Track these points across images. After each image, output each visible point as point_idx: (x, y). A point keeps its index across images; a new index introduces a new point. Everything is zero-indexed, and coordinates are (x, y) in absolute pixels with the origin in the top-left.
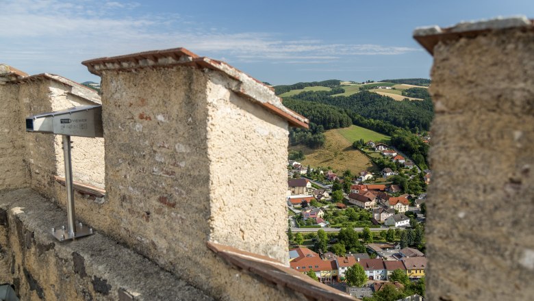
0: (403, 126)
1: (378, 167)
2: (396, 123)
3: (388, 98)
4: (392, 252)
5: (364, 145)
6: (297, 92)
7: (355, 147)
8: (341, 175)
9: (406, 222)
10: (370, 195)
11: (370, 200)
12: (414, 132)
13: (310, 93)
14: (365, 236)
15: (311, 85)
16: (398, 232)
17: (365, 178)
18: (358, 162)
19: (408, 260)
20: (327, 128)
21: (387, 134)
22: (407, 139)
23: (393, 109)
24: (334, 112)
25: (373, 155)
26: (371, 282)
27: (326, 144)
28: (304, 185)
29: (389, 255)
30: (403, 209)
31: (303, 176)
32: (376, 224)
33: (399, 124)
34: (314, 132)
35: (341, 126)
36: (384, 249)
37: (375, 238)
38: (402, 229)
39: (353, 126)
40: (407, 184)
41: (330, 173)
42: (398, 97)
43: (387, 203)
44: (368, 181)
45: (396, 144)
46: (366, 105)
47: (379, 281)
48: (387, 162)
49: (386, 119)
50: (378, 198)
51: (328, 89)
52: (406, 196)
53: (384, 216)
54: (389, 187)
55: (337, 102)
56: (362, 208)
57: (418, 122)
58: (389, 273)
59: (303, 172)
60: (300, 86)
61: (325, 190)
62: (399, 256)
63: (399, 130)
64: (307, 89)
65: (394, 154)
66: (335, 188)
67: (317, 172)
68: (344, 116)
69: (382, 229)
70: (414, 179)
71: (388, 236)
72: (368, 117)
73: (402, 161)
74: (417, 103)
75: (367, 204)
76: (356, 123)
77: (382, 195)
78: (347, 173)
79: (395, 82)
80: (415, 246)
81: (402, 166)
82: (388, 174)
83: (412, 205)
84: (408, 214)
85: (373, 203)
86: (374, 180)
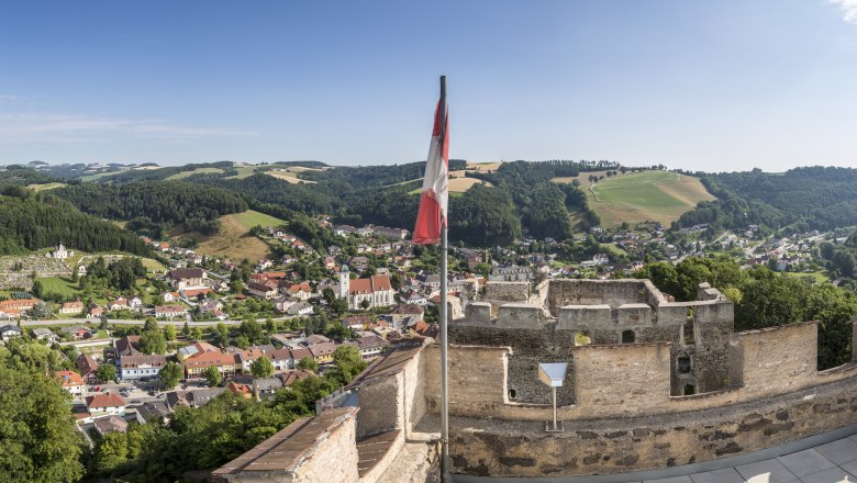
0: (300, 210)
1: (277, 254)
2: (292, 206)
3: (284, 181)
4: (298, 340)
5: (262, 231)
6: (188, 174)
7: (252, 233)
8: (239, 263)
9: (310, 310)
10: (271, 284)
11: (271, 289)
12: (310, 216)
13: (202, 175)
14: (269, 327)
15: (203, 166)
16: (302, 320)
17: (264, 267)
18: (256, 250)
19: (315, 348)
20: (222, 213)
21: (285, 219)
22: (305, 223)
23: (288, 192)
24: (229, 196)
25: (271, 242)
26: (278, 372)
27: (222, 231)
28: (200, 275)
29: (295, 344)
30: (305, 296)
31: (197, 265)
32: (278, 313)
33: (295, 208)
34: (208, 218)
35: (238, 211)
36: (288, 338)
37: (280, 328)
38: (306, 317)
39: (249, 211)
40: (307, 271)
41: (227, 262)
42: (293, 180)
43: (289, 292)
44: (267, 269)
45: (294, 229)
46: (261, 188)
47: (287, 371)
48: (286, 248)
49: (283, 203)
50: (279, 286)
51: (221, 171)
52: (307, 283)
53: (287, 306)
54: (289, 274)
55: (232, 185)
56: (262, 298)
57: (314, 205)
58: (296, 362)
59: (198, 261)
60: (190, 167)
61: (223, 281)
62: (305, 344)
63: (297, 215)
64: (199, 171)
65: (293, 240)
66: (233, 278)
67: (213, 261)
68: (240, 201)
69: (285, 318)
70: (314, 265)
71: (292, 325)
72: (263, 201)
73: (301, 247)
74: (312, 186)
75: (268, 293)
76: (253, 207)
77: (283, 284)
78: (245, 262)
79: (289, 164)
80: (320, 333)
81: (302, 251)
82: (288, 261)
83: (314, 291)
84: (310, 301)
85: (275, 292)
86: (274, 268)
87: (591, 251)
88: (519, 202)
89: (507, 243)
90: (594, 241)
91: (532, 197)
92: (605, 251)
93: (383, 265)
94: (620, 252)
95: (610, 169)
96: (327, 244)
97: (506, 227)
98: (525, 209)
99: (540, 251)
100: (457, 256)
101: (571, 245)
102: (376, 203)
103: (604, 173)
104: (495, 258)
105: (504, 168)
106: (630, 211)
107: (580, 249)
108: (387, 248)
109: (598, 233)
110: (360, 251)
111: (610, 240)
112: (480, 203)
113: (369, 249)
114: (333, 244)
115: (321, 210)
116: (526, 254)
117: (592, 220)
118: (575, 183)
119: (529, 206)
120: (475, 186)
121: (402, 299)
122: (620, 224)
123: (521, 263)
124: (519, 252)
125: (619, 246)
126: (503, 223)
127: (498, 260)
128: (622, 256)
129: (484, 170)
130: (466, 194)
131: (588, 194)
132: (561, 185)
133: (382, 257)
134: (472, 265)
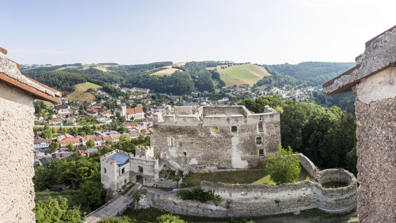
0: (107, 82)
1: (98, 99)
2: (104, 80)
3: (101, 71)
4: (106, 133)
5: (92, 90)
6: (64, 68)
7: (88, 91)
8: (83, 103)
9: (111, 121)
10: (95, 111)
11: (95, 113)
12: (111, 84)
13: (69, 69)
14: (94, 128)
15: (69, 65)
16: (107, 125)
17: (93, 104)
18: (90, 97)
19: (112, 136)
20: (76, 83)
21: (101, 85)
22: (109, 87)
23: (103, 75)
24: (79, 76)
25: (96, 94)
26: (97, 146)
27: (76, 90)
28: (67, 108)
29: (104, 135)
30: (109, 115)
31: (66, 104)
32: (98, 122)
33: (106, 81)
34: (71, 85)
35: (82, 82)
36: (102, 132)
37: (98, 128)
38: (109, 124)
39: (87, 82)
40: (110, 106)
41: (78, 102)
42: (105, 70)
43: (103, 114)
44: (94, 105)
45: (105, 89)
46: (92, 73)
47: (101, 145)
48: (102, 97)
49: (101, 79)
50: (99, 112)
51: (76, 67)
52: (110, 110)
53: (101, 119)
54: (103, 107)
55: (80, 72)
56: (92, 117)
57: (113, 80)
58: (105, 141)
59: (67, 102)
60: (65, 66)
61: (76, 110)
62: (108, 134)
63: (106, 84)
64: (68, 67)
65: (104, 94)
66: (80, 109)
67: (73, 102)
68: (83, 78)
69: (101, 124)
70: (113, 103)
71: (103, 127)
72: (93, 78)
73: (108, 96)
74: (112, 72)
75: (94, 114)
76: (89, 81)
77: (100, 110)
78: (85, 102)
79: (103, 64)
80: (114, 130)
81: (108, 98)
82: (102, 102)
83: (113, 114)
84: (111, 117)
85: (97, 114)
86: (97, 105)
87: (222, 96)
88: (193, 77)
89: (189, 94)
90: (223, 92)
91: (199, 75)
92: (228, 96)
93: (140, 103)
94: (233, 96)
95: (229, 64)
96: (118, 95)
97: (188, 87)
98: (196, 80)
99: (202, 96)
100: (169, 99)
101: (214, 93)
102: (137, 79)
103: (227, 66)
104: (184, 99)
105: (187, 64)
106: (238, 80)
107: (218, 95)
108: (142, 96)
109: (225, 89)
110: (131, 98)
111: (229, 91)
112: (178, 78)
113: (134, 97)
114: (120, 95)
115: (115, 82)
116: (196, 97)
117: (222, 84)
118: (216, 70)
119: (197, 79)
120: (176, 71)
121: (147, 116)
122: (233, 85)
123: (194, 101)
124: (194, 97)
125: (233, 94)
126: (187, 86)
127: (185, 100)
128: (234, 98)
129: (179, 65)
130: (173, 75)
131: (220, 74)
132: (210, 71)
133: (140, 100)
134: (175, 102)
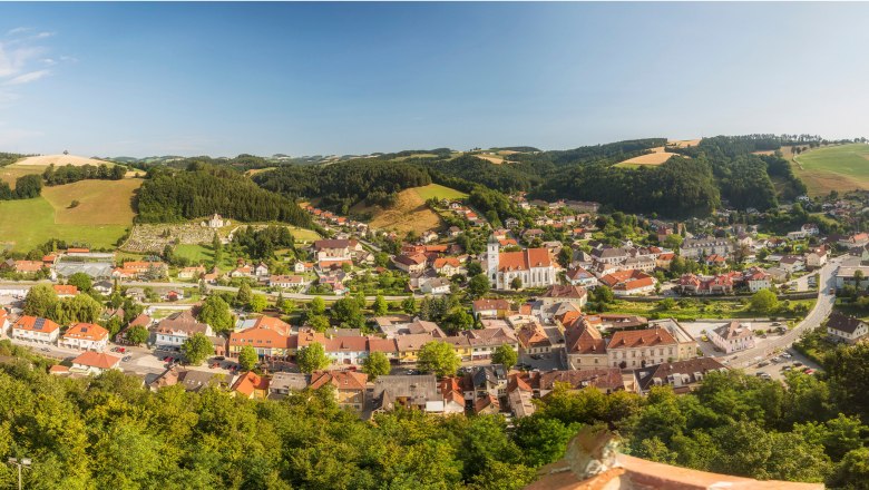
3: (487, 161)
5: (438, 203)
7: (427, 205)
8: (403, 236)
9: (446, 288)
10: (423, 258)
11: (416, 263)
13: (415, 159)
18: (425, 222)
19: (401, 340)
20: (404, 187)
21: (468, 192)
22: (485, 196)
23: (489, 171)
24: (413, 172)
25: (444, 214)
27: (397, 205)
30: (452, 271)
32: (406, 291)
34: (389, 191)
35: (419, 185)
38: (435, 297)
39: (432, 185)
40: (469, 245)
41: (393, 235)
42: (498, 161)
44: (431, 243)
45: (472, 202)
48: (457, 220)
50: (430, 260)
51: (435, 156)
52: (465, 258)
53: (422, 282)
54: (450, 247)
56: (404, 272)
57: (512, 182)
61: (372, 253)
63: (478, 187)
64: (414, 156)
65: (468, 212)
72: (450, 175)
73: (474, 219)
74: (513, 165)
75: (412, 267)
76: (437, 181)
78: (412, 234)
81: (472, 224)
82: (454, 234)
84: (454, 278)
86: (438, 241)
87: (798, 221)
88: (718, 174)
89: (705, 214)
90: (802, 210)
91: (732, 168)
92: (815, 222)
93: (558, 238)
94: (831, 222)
95: (815, 143)
96: (503, 216)
97: (704, 197)
98: (725, 180)
99: (741, 221)
100: (648, 229)
101: (776, 214)
102: (570, 177)
103: (808, 146)
104: (691, 230)
105: (705, 143)
106: (839, 179)
107: (786, 219)
108: (571, 220)
109: (804, 202)
110: (540, 223)
111: (818, 209)
112: (676, 173)
113: (550, 222)
114: (511, 216)
115: (519, 187)
116: (725, 225)
117: (797, 189)
118: (779, 155)
119: (729, 177)
120: (673, 158)
121: (567, 278)
122: (829, 192)
123: (720, 235)
124: (718, 224)
125: (829, 216)
126: (701, 193)
127: (694, 233)
128: (834, 226)
129: (684, 145)
130: (664, 165)
131: (792, 163)
132: (762, 157)
133: (561, 230)
134: (661, 238)
